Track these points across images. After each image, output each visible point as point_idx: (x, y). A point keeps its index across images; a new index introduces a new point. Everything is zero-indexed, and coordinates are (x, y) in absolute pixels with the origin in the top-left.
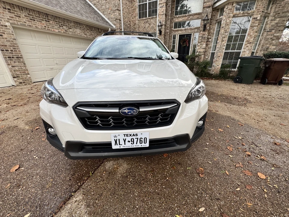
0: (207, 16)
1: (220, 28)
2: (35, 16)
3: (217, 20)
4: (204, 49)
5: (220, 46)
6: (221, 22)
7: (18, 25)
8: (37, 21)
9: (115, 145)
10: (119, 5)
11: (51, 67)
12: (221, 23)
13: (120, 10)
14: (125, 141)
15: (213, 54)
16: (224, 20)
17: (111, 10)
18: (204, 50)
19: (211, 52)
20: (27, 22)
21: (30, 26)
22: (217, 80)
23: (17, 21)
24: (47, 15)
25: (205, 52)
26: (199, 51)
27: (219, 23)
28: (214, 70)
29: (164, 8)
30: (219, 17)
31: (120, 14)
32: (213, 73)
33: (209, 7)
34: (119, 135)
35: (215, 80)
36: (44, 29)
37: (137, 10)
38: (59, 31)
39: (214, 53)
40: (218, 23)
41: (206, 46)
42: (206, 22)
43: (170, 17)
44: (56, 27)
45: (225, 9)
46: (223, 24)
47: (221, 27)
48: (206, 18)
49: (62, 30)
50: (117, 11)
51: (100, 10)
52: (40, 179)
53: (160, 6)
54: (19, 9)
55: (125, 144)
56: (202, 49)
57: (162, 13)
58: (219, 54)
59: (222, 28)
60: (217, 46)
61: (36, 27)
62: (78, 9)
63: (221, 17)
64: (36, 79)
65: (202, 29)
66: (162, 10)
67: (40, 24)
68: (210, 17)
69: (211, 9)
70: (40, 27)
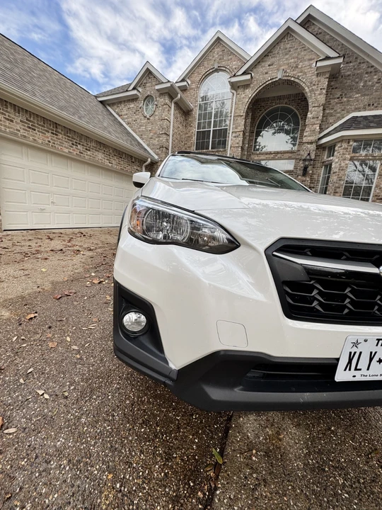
0: (309, 154)
1: (329, 173)
2: (37, 124)
3: (323, 163)
6: (331, 165)
7: (5, 132)
8: (38, 131)
10: (168, 127)
11: (42, 207)
12: (331, 167)
13: (169, 135)
14: (371, 359)
16: (337, 162)
17: (155, 133)
20: (22, 131)
21: (25, 137)
23: (5, 126)
24: (56, 125)
27: (328, 167)
29: (241, 139)
30: (327, 158)
31: (167, 140)
33: (311, 143)
34: (366, 341)
36: (47, 144)
37: (195, 138)
38: (69, 152)
40: (326, 166)
42: (307, 163)
43: (246, 153)
44: (66, 144)
45: (336, 148)
46: (336, 168)
47: (332, 172)
48: (308, 158)
49: (75, 151)
50: (165, 136)
51: (136, 132)
52: (71, 469)
53: (234, 135)
54: (15, 110)
55: (368, 369)
57: (237, 145)
59: (334, 173)
61: (35, 140)
62: (105, 124)
63: (332, 158)
64: (9, 224)
65: (300, 172)
66: (237, 141)
67: (41, 137)
68: (313, 157)
69: (313, 147)
70: (40, 141)
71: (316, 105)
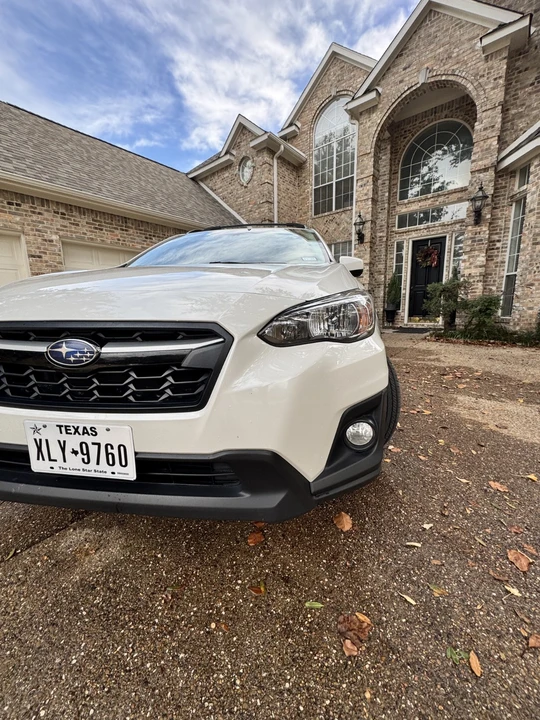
0: (481, 189)
1: (524, 213)
2: (105, 222)
3: (512, 197)
4: (481, 267)
5: (531, 256)
6: (525, 198)
7: (72, 238)
8: (106, 230)
9: (38, 459)
10: (271, 193)
12: (525, 202)
13: (272, 203)
14: (63, 449)
15: (511, 280)
16: (534, 193)
17: (255, 204)
18: (482, 270)
19: (505, 274)
20: (89, 233)
21: (92, 239)
22: (531, 347)
23: (71, 232)
24: (125, 219)
25: (485, 276)
26: (467, 272)
27: (520, 201)
28: (519, 320)
29: (370, 187)
30: (519, 187)
31: (271, 210)
32: (518, 328)
33: (486, 170)
34: (45, 426)
35: (522, 347)
36: (117, 243)
37: (312, 199)
39: (515, 275)
40: (518, 202)
41: (487, 260)
42: (478, 203)
43: (386, 205)
44: (138, 239)
45: (532, 169)
46: (532, 202)
47: (527, 210)
48: (480, 194)
50: (266, 205)
51: (232, 208)
53: (359, 184)
54: (80, 213)
55: (65, 461)
56: (476, 267)
57: (365, 197)
58: (528, 277)
59: (530, 211)
60: (522, 258)
61: (103, 241)
62: (189, 206)
63: (525, 187)
65: (471, 220)
66: (365, 191)
67: (108, 237)
68: (490, 191)
69: (491, 174)
70: (109, 241)
71: (488, 107)
